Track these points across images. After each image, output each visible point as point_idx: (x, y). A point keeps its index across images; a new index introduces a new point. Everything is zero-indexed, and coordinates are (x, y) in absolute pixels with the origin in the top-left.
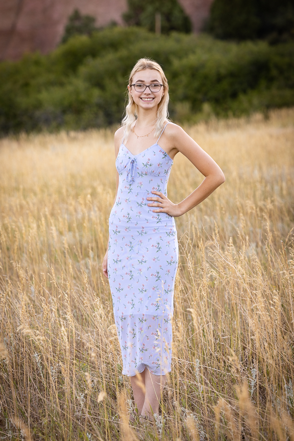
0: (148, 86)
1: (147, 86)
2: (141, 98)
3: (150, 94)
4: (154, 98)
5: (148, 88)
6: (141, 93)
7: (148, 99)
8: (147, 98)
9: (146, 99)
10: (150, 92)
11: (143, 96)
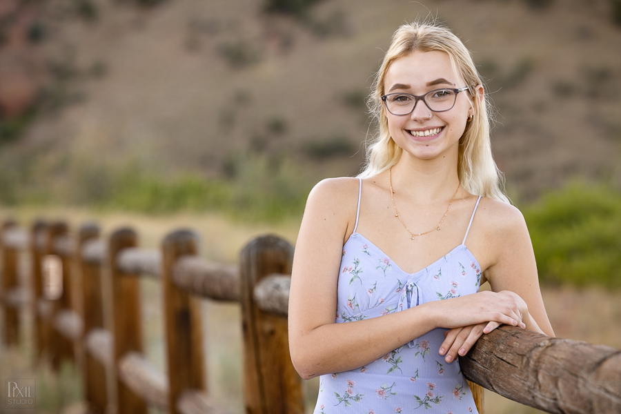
0: (422, 98)
1: (418, 99)
2: (409, 132)
3: (428, 119)
4: (442, 128)
5: (420, 103)
6: (405, 118)
7: (427, 133)
8: (424, 130)
9: (421, 134)
10: (428, 114)
11: (412, 126)
